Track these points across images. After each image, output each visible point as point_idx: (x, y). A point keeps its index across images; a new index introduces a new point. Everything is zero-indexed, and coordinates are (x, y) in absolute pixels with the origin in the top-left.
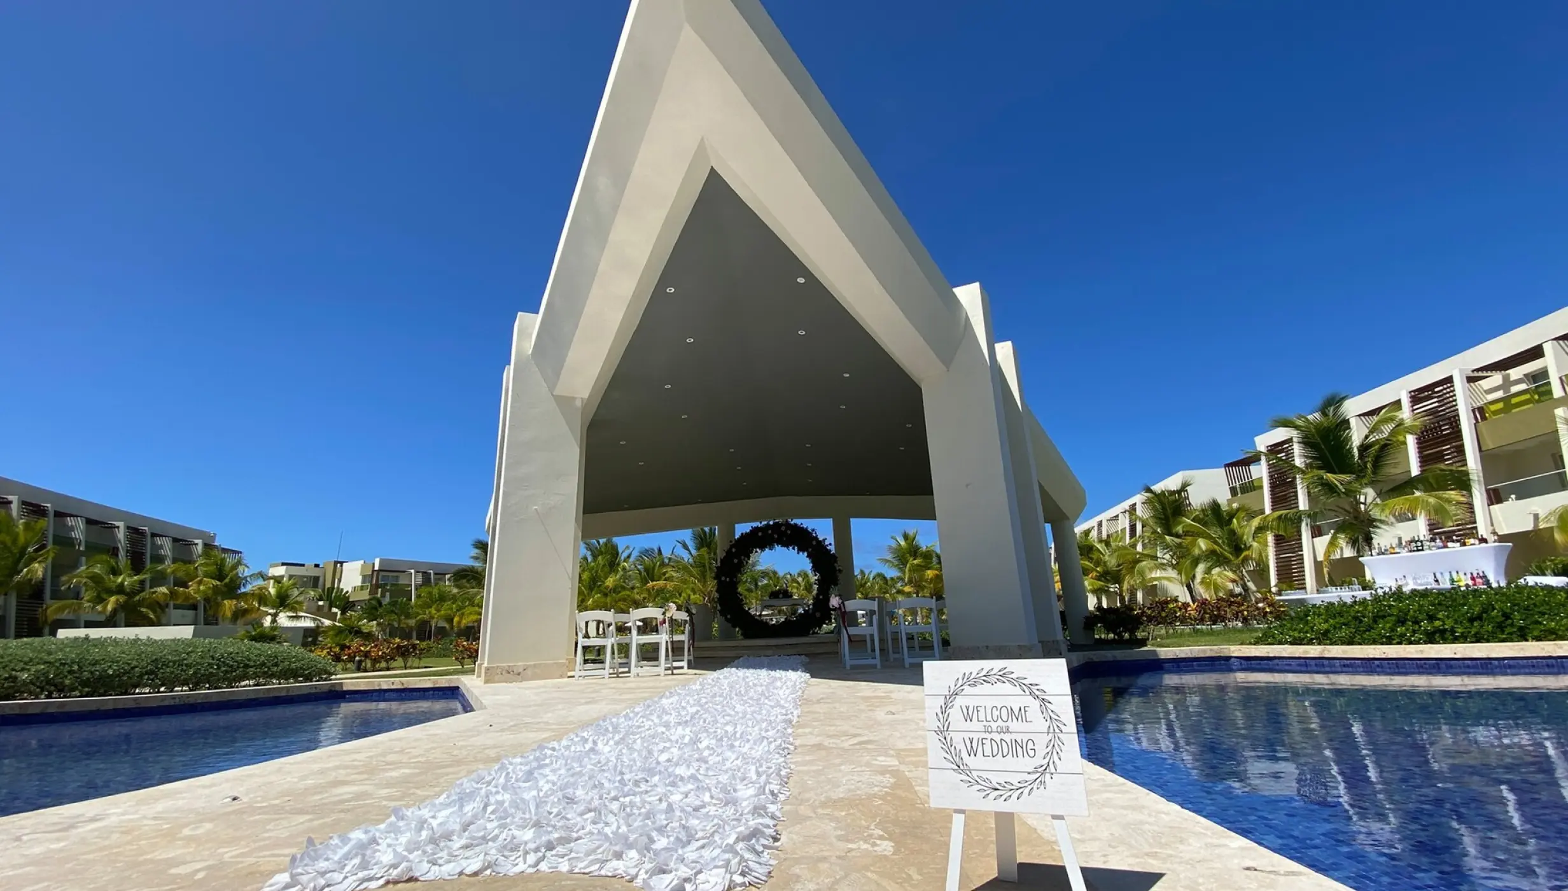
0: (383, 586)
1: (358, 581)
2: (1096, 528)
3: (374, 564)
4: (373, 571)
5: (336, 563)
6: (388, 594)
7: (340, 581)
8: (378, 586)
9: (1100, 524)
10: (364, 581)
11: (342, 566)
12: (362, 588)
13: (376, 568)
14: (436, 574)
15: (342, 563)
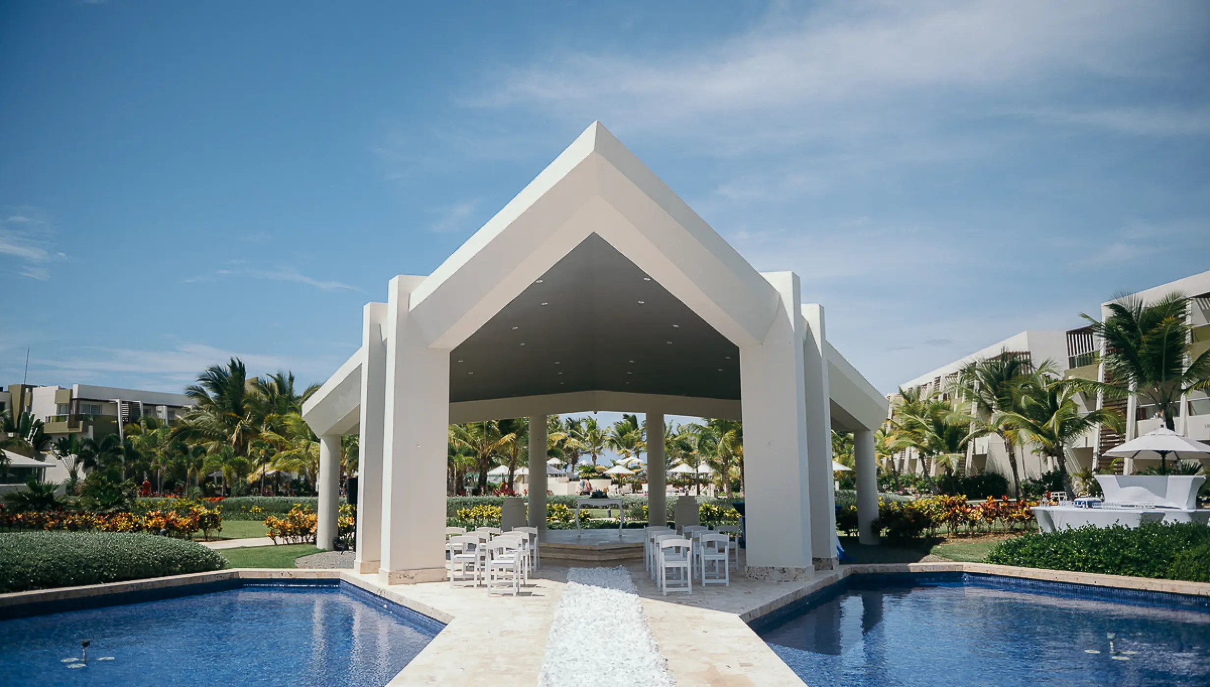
0: (85, 418)
1: (53, 412)
2: (933, 384)
3: (71, 391)
4: (71, 400)
5: (24, 387)
6: (91, 428)
7: (30, 408)
8: (78, 417)
9: (938, 380)
10: (59, 411)
11: (31, 391)
12: (58, 419)
13: (75, 396)
14: (145, 404)
15: (31, 387)
